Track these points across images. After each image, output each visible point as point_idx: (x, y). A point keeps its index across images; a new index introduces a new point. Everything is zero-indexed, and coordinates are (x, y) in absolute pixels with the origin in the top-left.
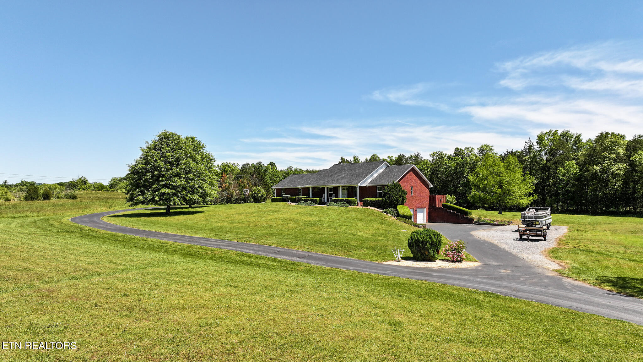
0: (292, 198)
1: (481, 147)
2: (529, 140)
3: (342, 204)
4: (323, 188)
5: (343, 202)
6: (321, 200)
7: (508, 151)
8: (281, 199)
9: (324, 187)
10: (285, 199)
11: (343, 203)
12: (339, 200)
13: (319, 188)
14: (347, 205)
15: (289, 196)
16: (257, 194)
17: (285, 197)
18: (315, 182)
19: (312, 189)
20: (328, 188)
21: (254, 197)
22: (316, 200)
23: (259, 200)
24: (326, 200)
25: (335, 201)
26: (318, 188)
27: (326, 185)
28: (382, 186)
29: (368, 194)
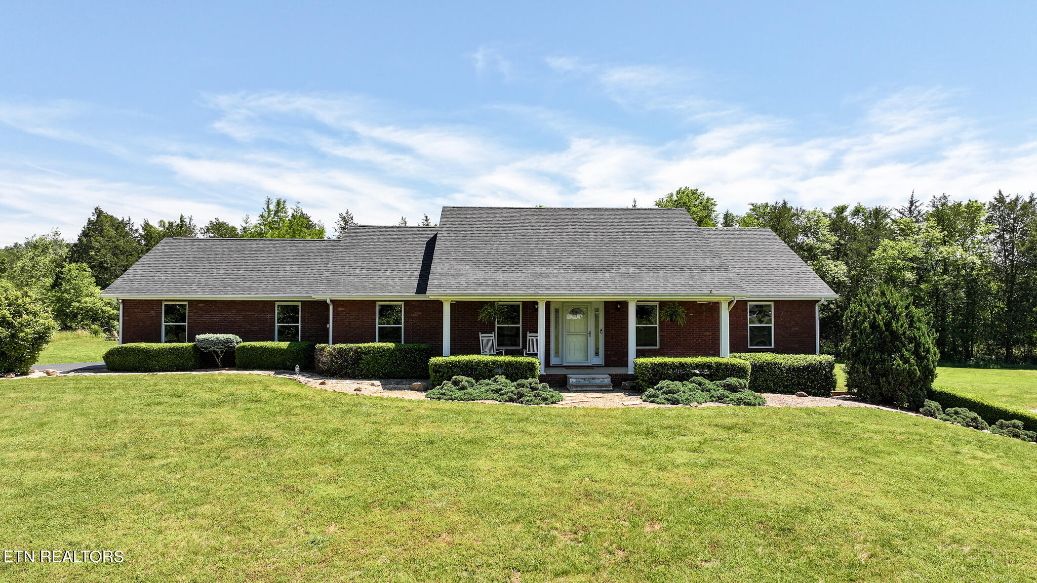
17: (215, 342)
28: (772, 303)
29: (708, 333)
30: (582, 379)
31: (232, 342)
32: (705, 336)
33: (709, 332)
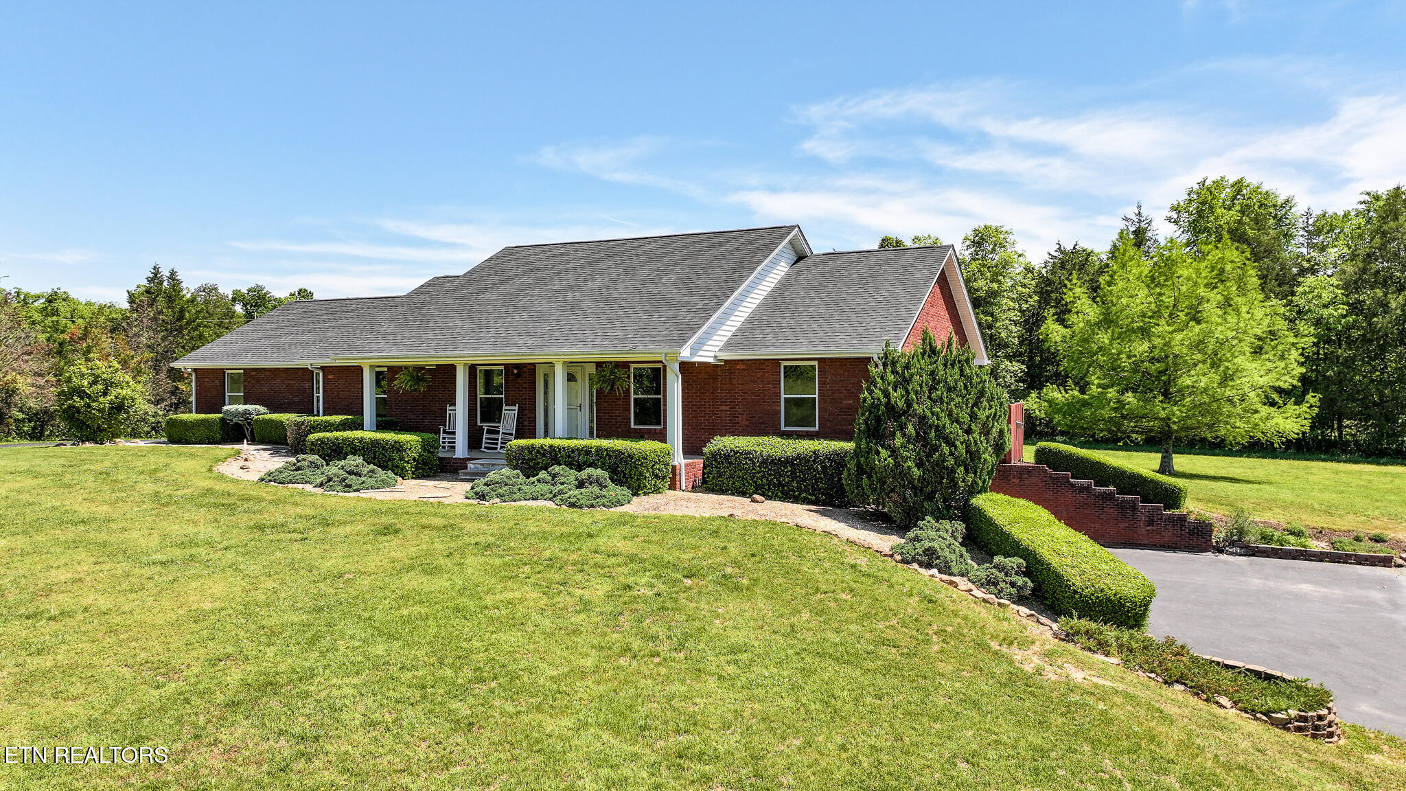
0: (271, 421)
1: (976, 232)
2: (1137, 212)
3: (581, 485)
4: (447, 372)
5: (584, 474)
6: (428, 447)
7: (1060, 248)
8: (217, 427)
9: (451, 369)
10: (237, 424)
11: (591, 481)
12: (554, 456)
13: (419, 368)
14: (614, 491)
15: (258, 411)
16: (89, 397)
17: (238, 414)
18: (394, 333)
19: (378, 374)
20: (472, 369)
21: (71, 415)
22: (398, 447)
23: (99, 428)
24: (461, 450)
25: (530, 464)
26: (418, 372)
27: (461, 356)
28: (816, 363)
29: (724, 408)
30: (481, 464)
31: (250, 414)
32: (722, 411)
33: (726, 405)
